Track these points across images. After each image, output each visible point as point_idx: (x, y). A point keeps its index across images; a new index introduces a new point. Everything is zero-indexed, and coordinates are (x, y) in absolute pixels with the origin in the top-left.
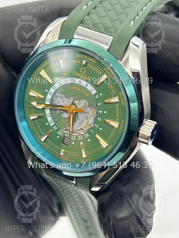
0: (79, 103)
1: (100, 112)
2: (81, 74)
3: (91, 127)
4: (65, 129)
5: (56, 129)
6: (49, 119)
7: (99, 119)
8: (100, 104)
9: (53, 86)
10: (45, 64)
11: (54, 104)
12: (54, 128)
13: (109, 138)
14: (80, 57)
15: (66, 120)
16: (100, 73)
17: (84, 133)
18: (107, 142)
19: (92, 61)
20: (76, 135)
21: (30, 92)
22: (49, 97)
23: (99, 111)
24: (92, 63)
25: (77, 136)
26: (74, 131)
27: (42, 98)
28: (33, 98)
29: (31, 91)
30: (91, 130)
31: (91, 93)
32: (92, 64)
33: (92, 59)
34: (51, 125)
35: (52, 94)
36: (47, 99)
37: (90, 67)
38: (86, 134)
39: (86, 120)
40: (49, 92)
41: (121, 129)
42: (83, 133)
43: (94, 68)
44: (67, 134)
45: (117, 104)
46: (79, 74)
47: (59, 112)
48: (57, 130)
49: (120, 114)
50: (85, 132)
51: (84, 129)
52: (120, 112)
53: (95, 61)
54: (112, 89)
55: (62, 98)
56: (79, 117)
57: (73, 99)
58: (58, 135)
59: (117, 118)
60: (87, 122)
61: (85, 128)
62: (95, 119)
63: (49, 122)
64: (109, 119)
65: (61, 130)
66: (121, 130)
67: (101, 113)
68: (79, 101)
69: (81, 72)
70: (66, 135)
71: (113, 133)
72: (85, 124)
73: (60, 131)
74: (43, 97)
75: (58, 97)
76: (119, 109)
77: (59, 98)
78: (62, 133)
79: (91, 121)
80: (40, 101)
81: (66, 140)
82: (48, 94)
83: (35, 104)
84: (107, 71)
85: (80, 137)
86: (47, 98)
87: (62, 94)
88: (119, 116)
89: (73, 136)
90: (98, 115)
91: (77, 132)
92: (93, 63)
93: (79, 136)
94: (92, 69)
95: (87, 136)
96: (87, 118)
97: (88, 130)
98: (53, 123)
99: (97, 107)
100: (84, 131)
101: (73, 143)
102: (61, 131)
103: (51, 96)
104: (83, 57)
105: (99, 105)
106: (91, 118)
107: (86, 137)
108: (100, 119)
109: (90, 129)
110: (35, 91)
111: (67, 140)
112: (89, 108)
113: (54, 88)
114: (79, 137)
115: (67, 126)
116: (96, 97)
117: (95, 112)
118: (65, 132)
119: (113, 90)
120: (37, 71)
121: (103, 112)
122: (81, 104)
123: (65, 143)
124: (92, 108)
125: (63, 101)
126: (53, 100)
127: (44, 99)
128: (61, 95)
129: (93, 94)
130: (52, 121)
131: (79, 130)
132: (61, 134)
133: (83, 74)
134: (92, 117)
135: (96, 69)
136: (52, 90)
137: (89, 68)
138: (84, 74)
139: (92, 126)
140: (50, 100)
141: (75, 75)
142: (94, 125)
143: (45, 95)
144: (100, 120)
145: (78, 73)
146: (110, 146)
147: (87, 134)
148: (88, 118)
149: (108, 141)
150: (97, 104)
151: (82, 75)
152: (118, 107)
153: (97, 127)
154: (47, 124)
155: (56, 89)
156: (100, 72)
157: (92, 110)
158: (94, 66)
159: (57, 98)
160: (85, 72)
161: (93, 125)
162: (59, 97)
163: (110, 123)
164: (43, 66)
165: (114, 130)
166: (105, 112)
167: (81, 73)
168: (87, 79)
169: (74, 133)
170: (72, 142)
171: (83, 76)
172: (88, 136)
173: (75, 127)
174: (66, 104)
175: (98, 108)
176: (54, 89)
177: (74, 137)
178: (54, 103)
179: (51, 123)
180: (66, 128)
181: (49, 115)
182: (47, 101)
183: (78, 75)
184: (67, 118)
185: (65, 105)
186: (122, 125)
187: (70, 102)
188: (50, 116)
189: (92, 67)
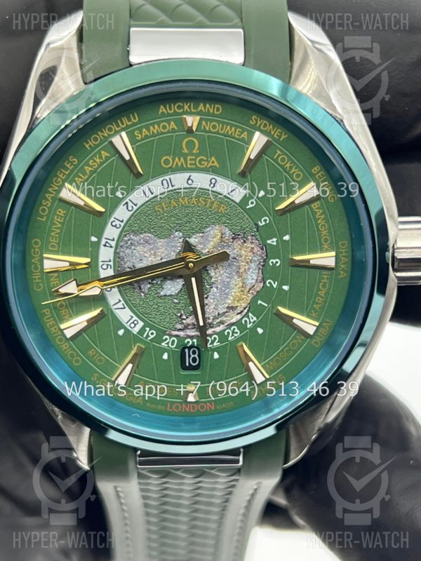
0: (205, 240)
1: (273, 241)
2: (189, 158)
3: (258, 292)
4: (179, 326)
5: (152, 336)
6: (125, 315)
7: (274, 261)
8: (265, 220)
9: (112, 219)
10: (68, 166)
11: (129, 270)
12: (148, 336)
13: (317, 303)
14: (173, 111)
15: (176, 301)
16: (243, 136)
17: (239, 317)
18: (314, 315)
19: (211, 111)
20: (218, 329)
21: (45, 261)
22: (106, 254)
23: (269, 242)
24: (213, 115)
25: (221, 334)
26: (210, 321)
27: (85, 264)
28: (56, 275)
29: (45, 255)
30: (259, 302)
31: (232, 201)
32: (211, 121)
33: (208, 106)
34: (136, 330)
35: (113, 244)
36: (101, 264)
37: (207, 129)
38: (248, 318)
39: (236, 281)
40: (103, 241)
41: (343, 266)
42: (236, 318)
43: (222, 129)
44: (192, 337)
45: (315, 204)
46: (179, 159)
47: (149, 286)
48: (158, 339)
49: (329, 229)
50: (242, 311)
51: (237, 307)
52: (327, 222)
53: (218, 109)
54: (291, 167)
55: (150, 244)
56: (213, 279)
57: (181, 234)
58: (164, 350)
59: (326, 240)
60: (241, 284)
61: (238, 301)
62: (264, 268)
63: (127, 326)
64: (303, 253)
65: (168, 335)
66: (343, 270)
67: (275, 244)
68: (201, 235)
69: (186, 151)
70: (188, 342)
71: (324, 286)
72: (235, 291)
73: (166, 339)
74: (88, 260)
75: (135, 246)
76: (323, 216)
77: (138, 248)
78: (173, 341)
79: (252, 277)
80: (84, 275)
81: (190, 356)
82: (102, 247)
83: (71, 288)
84: (260, 125)
85: (233, 332)
86: (101, 259)
87: (145, 232)
88: (330, 232)
89: (211, 336)
90: (268, 252)
91: (218, 321)
92: (216, 116)
93: (227, 331)
94: (218, 133)
95: (252, 321)
96: (238, 272)
97: (249, 304)
98: (141, 324)
99: (258, 231)
100: (239, 310)
101: (216, 356)
102: (171, 336)
103: (113, 249)
104: (179, 107)
105: (264, 223)
106: (249, 269)
107: (249, 326)
108: (277, 262)
109: (254, 300)
110: (56, 253)
111: (192, 356)
112: (237, 244)
113: (114, 224)
114: (228, 333)
115: (184, 317)
116: (250, 206)
117: (256, 250)
118: (182, 334)
119: (293, 170)
120: (47, 195)
121: (280, 241)
122: (209, 241)
123: (187, 364)
124: (245, 242)
125: (153, 252)
126: (123, 259)
127: (93, 266)
128: (142, 236)
129: (238, 201)
130: (135, 318)
131: (224, 313)
132: (172, 345)
133: (193, 155)
134: (253, 265)
135: (229, 127)
136: (111, 232)
137: (206, 132)
138: (197, 155)
139: (258, 289)
140: (111, 263)
141: (170, 165)
142: (265, 283)
143: (94, 252)
144: (278, 265)
145: (177, 159)
146: (324, 324)
147: (250, 314)
148: (241, 271)
149: (316, 311)
150: (256, 225)
151: (191, 160)
152: (321, 211)
153: (275, 286)
154: (121, 332)
155: (122, 224)
156: (242, 133)
157: (248, 245)
158: (219, 122)
159: (133, 247)
160: (199, 149)
161: (262, 285)
162: (139, 244)
163: (308, 261)
164: (64, 174)
165: (326, 277)
166: (287, 238)
167: (186, 154)
168: (210, 164)
169: (212, 327)
170: (213, 355)
171: (195, 160)
172: (255, 319)
173: (210, 310)
174: (163, 255)
175: (262, 234)
176: (115, 226)
177: (215, 339)
178: (127, 266)
179: (133, 325)
180: (182, 323)
181: (120, 305)
182: (105, 267)
183: (180, 164)
184: (177, 295)
185: (163, 261)
186: (344, 254)
187: (176, 247)
188: (125, 308)
189: (214, 127)
